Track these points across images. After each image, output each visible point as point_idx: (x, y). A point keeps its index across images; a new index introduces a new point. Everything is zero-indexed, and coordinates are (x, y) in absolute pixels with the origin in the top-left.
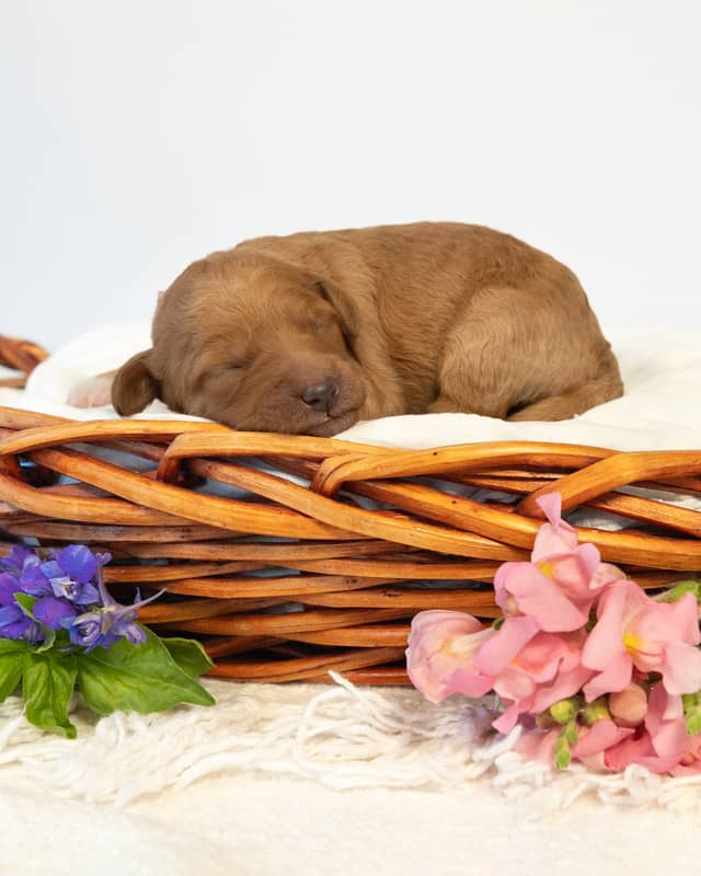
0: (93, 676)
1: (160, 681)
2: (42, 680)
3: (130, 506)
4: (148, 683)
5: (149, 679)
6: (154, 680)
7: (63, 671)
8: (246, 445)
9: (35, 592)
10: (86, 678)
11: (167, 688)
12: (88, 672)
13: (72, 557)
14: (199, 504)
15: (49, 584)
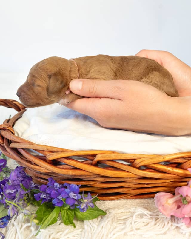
0: (78, 211)
1: (93, 211)
2: (65, 214)
3: (85, 171)
4: (90, 211)
5: (90, 210)
6: (92, 211)
7: (70, 211)
8: (116, 157)
9: (65, 197)
10: (76, 212)
11: (95, 212)
12: (77, 211)
13: (73, 188)
14: (105, 171)
15: (68, 195)
